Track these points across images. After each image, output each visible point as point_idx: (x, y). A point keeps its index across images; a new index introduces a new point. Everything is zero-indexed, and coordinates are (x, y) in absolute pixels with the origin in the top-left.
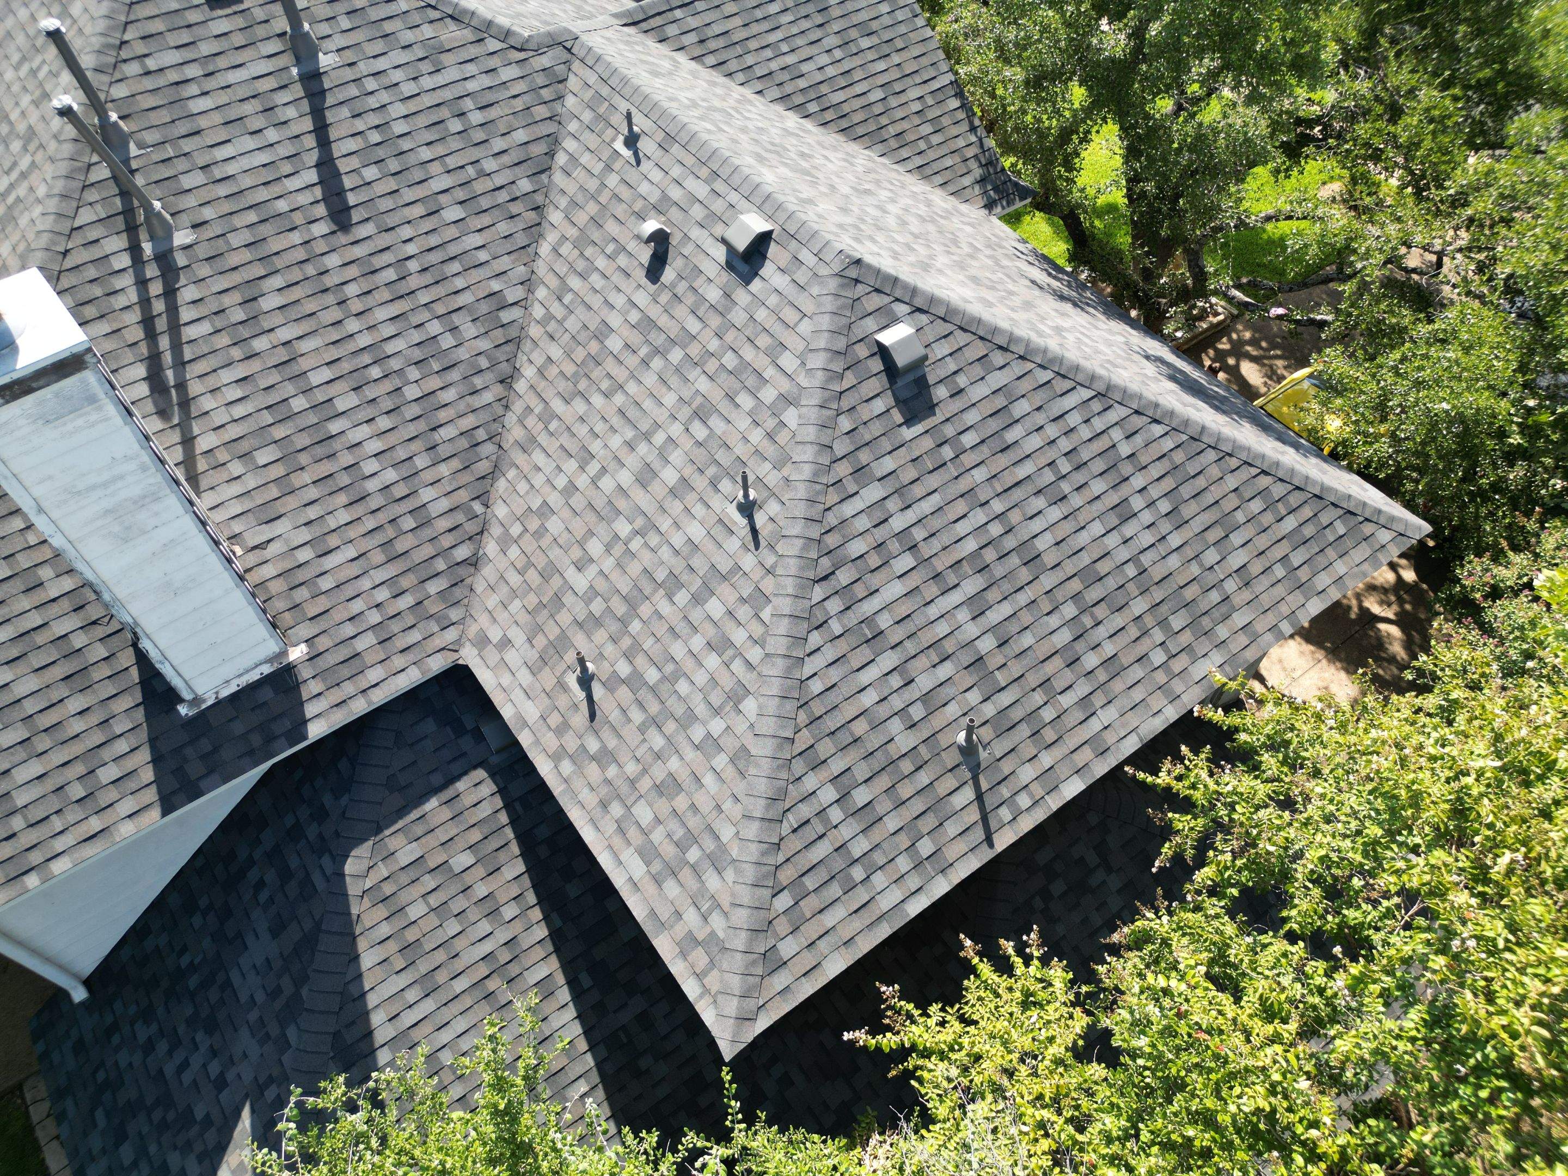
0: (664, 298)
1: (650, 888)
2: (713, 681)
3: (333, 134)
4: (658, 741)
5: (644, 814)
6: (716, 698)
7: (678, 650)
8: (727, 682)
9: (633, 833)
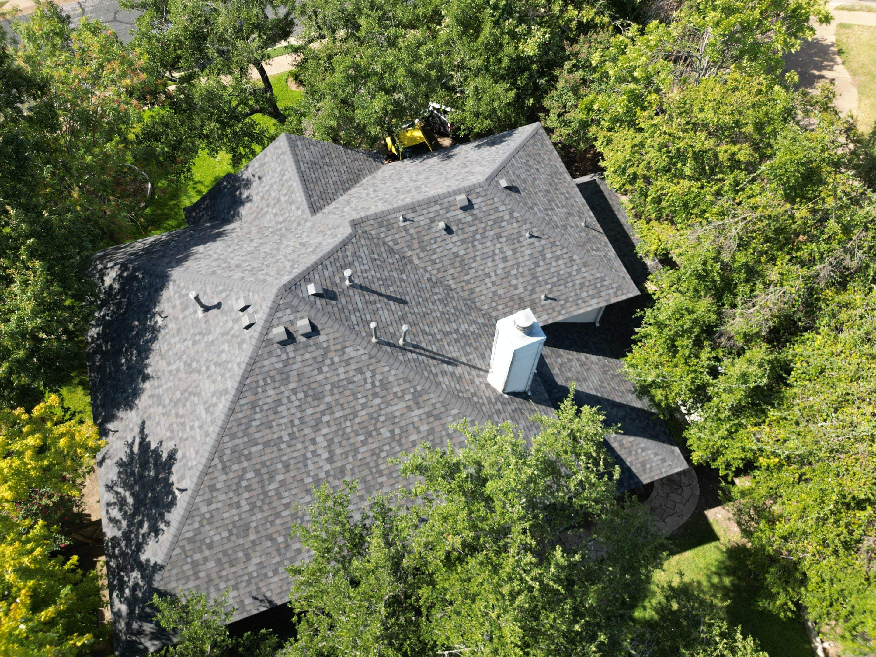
0: (460, 232)
1: (601, 299)
2: (565, 264)
3: (379, 291)
4: (571, 284)
5: (584, 294)
6: (569, 265)
7: (553, 270)
8: (568, 260)
9: (586, 299)
